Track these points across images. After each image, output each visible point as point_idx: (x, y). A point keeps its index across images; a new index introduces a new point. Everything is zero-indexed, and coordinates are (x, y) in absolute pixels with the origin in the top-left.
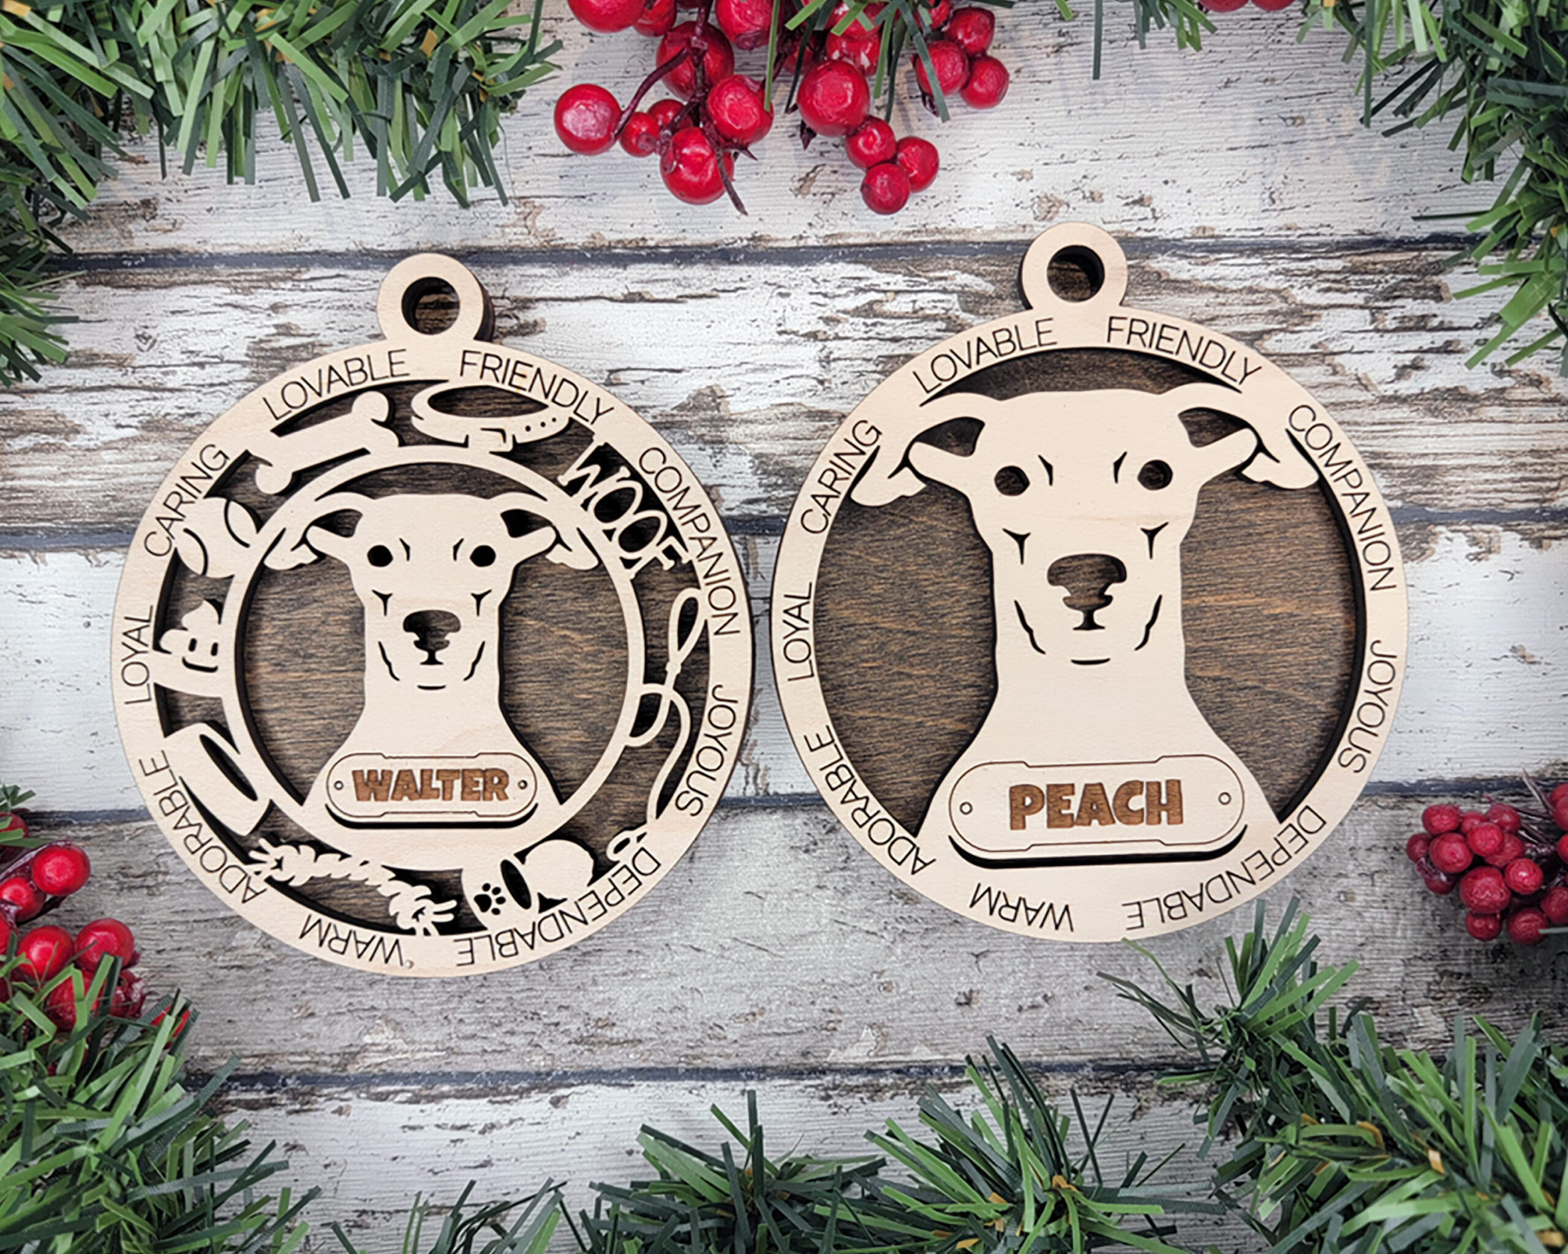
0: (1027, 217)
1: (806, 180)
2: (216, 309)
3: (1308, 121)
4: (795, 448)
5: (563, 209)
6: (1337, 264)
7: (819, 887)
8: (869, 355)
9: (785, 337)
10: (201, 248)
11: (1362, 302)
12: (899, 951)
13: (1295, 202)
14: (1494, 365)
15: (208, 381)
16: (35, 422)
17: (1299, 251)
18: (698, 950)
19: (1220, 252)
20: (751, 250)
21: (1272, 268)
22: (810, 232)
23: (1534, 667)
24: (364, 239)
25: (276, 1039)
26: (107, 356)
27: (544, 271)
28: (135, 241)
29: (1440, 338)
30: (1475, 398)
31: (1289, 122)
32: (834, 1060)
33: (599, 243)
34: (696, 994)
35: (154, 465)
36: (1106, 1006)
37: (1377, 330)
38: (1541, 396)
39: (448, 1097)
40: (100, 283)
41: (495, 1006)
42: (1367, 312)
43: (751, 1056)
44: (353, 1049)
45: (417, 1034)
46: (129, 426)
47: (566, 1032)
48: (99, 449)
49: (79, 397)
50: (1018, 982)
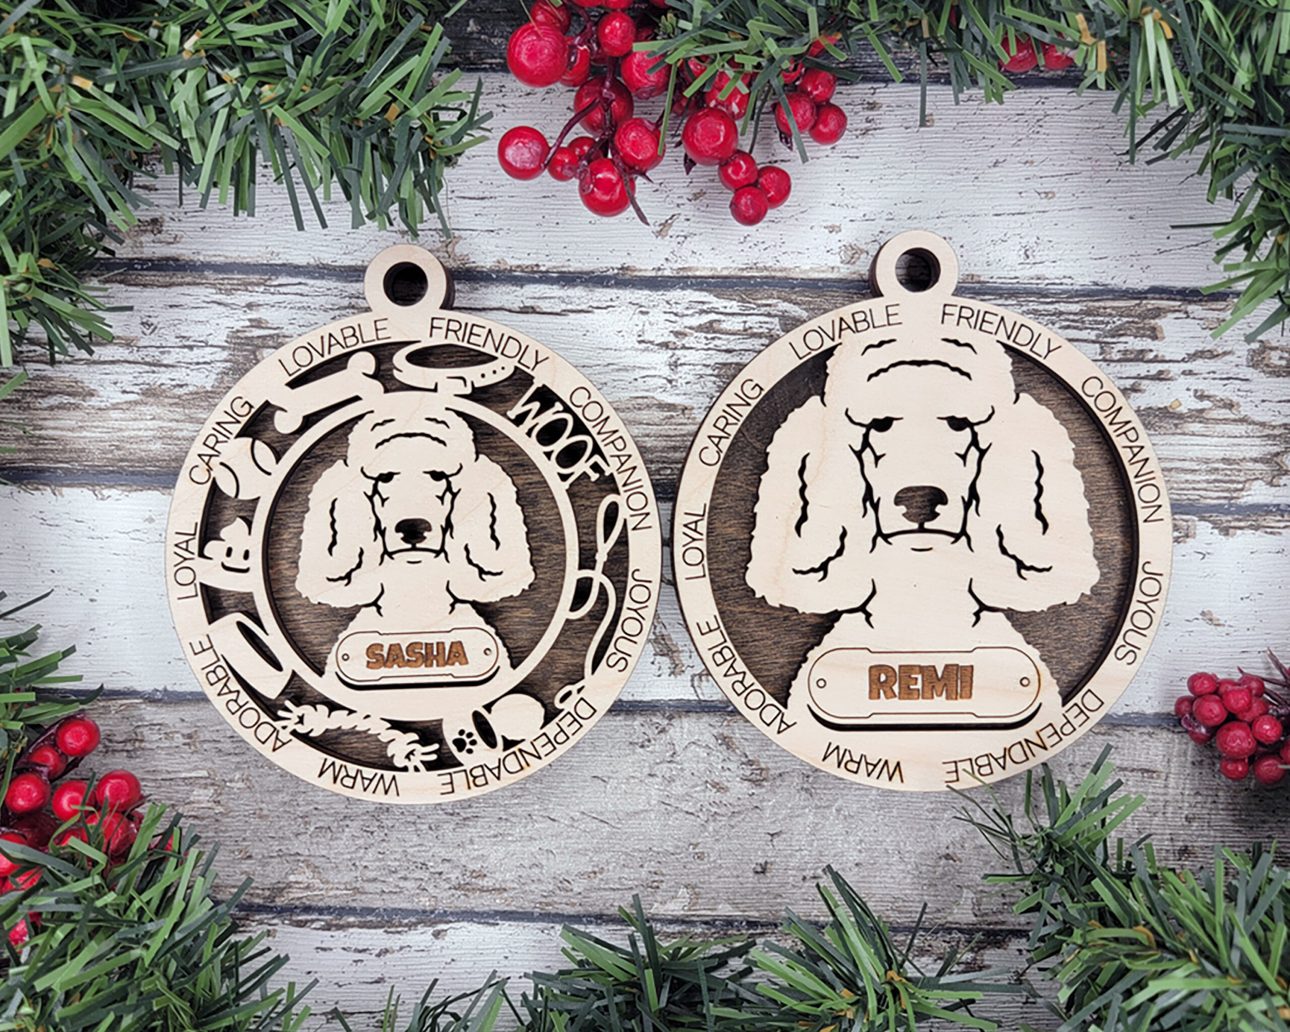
0: (835, 260)
1: (665, 225)
2: (204, 305)
3: (1057, 195)
4: (647, 432)
5: (476, 240)
6: (1075, 308)
7: (650, 775)
8: (708, 362)
9: (643, 346)
10: (195, 258)
11: (1094, 338)
12: (711, 829)
13: (1044, 258)
14: (1196, 391)
15: (195, 360)
16: (60, 386)
17: (1046, 296)
18: (554, 820)
19: (985, 294)
20: (620, 277)
21: (1024, 308)
22: (666, 265)
23: (1219, 628)
24: (322, 255)
25: (220, 874)
26: (119, 337)
27: (459, 287)
28: (145, 249)
29: (1154, 368)
30: (1180, 416)
31: (1043, 195)
32: (657, 912)
33: (502, 267)
34: (551, 856)
35: (149, 423)
36: (872, 879)
37: (1104, 360)
38: (1232, 416)
39: (353, 926)
40: (116, 281)
41: (392, 857)
42: (1097, 345)
43: (591, 906)
44: (281, 885)
45: (331, 876)
46: (133, 392)
47: (447, 880)
48: (108, 409)
49: (95, 368)
50: (803, 857)
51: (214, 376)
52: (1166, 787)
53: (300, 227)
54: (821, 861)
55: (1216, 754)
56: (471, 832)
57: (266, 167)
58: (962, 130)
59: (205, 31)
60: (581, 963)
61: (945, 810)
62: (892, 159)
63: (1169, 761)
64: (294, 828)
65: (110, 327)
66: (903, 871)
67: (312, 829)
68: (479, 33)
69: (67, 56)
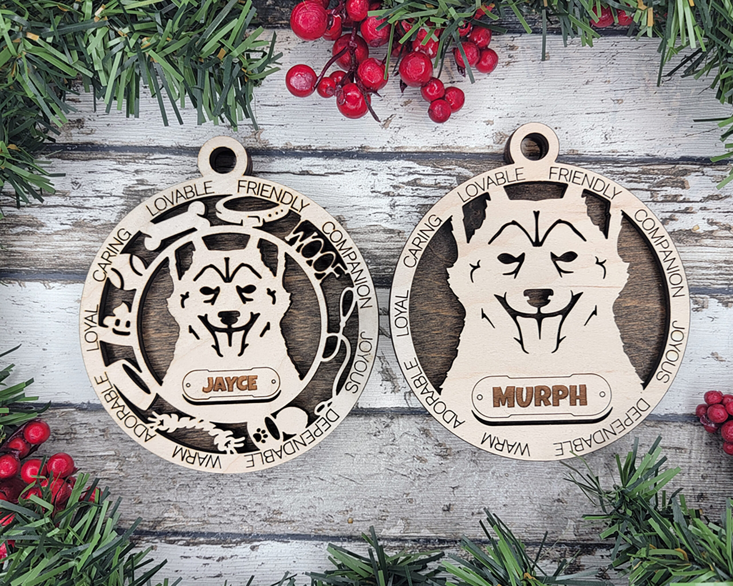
0: (489, 142)
1: (387, 121)
2: (109, 171)
3: (625, 102)
4: (377, 246)
5: (273, 131)
6: (635, 169)
7: (380, 453)
8: (413, 204)
9: (374, 194)
10: (104, 143)
11: (647, 188)
12: (417, 485)
13: (617, 140)
14: (708, 220)
15: (104, 205)
16: (24, 221)
17: (618, 163)
18: (322, 480)
19: (581, 162)
20: (360, 153)
21: (605, 170)
22: (388, 145)
23: (722, 363)
24: (180, 141)
25: (124, 513)
26: (58, 191)
27: (263, 159)
28: (73, 138)
29: (684, 206)
30: (699, 235)
31: (616, 102)
32: (384, 534)
33: (289, 147)
34: (321, 501)
35: (77, 243)
36: (513, 514)
37: (653, 201)
39: (203, 544)
40: (56, 157)
41: (226, 502)
42: (649, 192)
43: (345, 531)
44: (159, 519)
45: (189, 513)
46: (67, 224)
47: (259, 516)
48: (53, 234)
49: (44, 209)
50: (472, 501)
51: (116, 214)
52: (690, 458)
53: (166, 124)
54: (483, 504)
55: (720, 438)
56: (273, 487)
57: (146, 87)
58: (566, 62)
59: (108, 5)
60: (339, 566)
61: (557, 473)
62: (524, 80)
63: (692, 442)
64: (167, 485)
65: (53, 185)
66: (532, 509)
67: (178, 486)
68: (274, 5)
69: (23, 20)
